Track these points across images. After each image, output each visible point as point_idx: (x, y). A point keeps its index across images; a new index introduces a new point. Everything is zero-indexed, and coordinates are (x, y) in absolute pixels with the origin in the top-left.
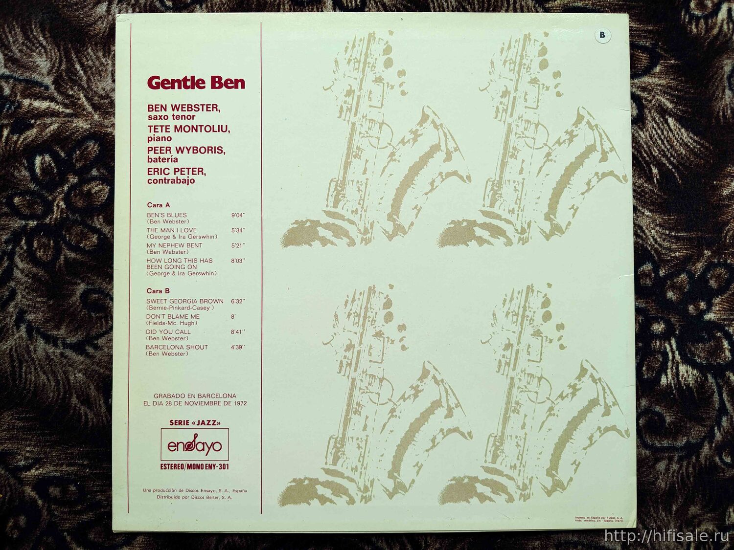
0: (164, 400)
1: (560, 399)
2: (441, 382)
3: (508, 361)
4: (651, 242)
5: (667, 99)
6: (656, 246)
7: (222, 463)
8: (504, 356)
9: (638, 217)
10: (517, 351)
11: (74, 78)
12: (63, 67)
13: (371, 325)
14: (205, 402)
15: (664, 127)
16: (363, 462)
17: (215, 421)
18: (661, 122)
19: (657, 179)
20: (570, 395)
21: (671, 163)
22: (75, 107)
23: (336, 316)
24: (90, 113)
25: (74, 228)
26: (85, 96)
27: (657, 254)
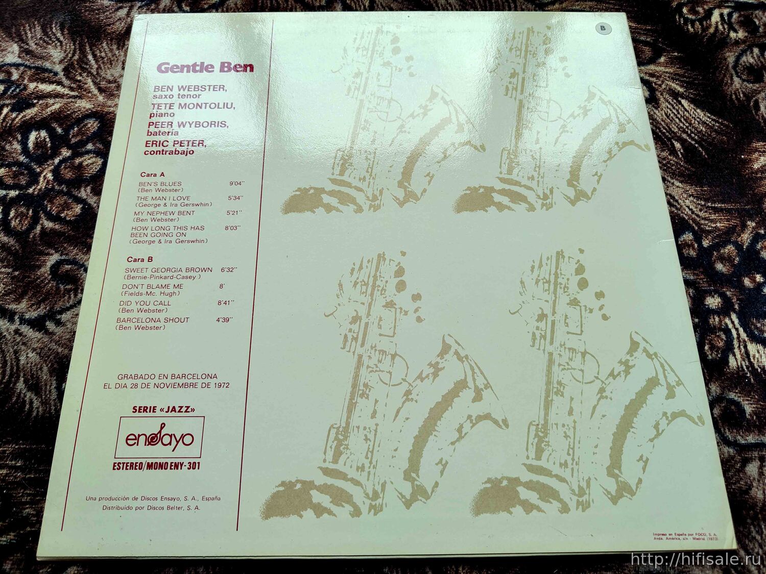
0: (129, 382)
1: (611, 378)
2: (466, 358)
3: (543, 334)
4: (687, 212)
5: (677, 84)
6: (694, 216)
7: (192, 461)
8: (538, 328)
9: (668, 187)
10: (553, 323)
11: (85, 66)
12: (76, 57)
13: (381, 294)
14: (179, 384)
15: (679, 108)
16: (371, 459)
17: (188, 407)
18: (675, 103)
19: (681, 153)
20: (622, 373)
21: (693, 139)
22: (81, 90)
23: (340, 285)
24: (95, 95)
25: (58, 198)
26: (93, 81)
27: (696, 224)
